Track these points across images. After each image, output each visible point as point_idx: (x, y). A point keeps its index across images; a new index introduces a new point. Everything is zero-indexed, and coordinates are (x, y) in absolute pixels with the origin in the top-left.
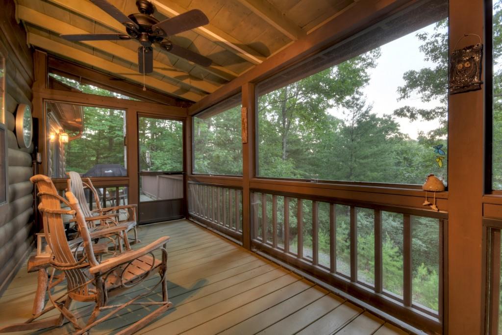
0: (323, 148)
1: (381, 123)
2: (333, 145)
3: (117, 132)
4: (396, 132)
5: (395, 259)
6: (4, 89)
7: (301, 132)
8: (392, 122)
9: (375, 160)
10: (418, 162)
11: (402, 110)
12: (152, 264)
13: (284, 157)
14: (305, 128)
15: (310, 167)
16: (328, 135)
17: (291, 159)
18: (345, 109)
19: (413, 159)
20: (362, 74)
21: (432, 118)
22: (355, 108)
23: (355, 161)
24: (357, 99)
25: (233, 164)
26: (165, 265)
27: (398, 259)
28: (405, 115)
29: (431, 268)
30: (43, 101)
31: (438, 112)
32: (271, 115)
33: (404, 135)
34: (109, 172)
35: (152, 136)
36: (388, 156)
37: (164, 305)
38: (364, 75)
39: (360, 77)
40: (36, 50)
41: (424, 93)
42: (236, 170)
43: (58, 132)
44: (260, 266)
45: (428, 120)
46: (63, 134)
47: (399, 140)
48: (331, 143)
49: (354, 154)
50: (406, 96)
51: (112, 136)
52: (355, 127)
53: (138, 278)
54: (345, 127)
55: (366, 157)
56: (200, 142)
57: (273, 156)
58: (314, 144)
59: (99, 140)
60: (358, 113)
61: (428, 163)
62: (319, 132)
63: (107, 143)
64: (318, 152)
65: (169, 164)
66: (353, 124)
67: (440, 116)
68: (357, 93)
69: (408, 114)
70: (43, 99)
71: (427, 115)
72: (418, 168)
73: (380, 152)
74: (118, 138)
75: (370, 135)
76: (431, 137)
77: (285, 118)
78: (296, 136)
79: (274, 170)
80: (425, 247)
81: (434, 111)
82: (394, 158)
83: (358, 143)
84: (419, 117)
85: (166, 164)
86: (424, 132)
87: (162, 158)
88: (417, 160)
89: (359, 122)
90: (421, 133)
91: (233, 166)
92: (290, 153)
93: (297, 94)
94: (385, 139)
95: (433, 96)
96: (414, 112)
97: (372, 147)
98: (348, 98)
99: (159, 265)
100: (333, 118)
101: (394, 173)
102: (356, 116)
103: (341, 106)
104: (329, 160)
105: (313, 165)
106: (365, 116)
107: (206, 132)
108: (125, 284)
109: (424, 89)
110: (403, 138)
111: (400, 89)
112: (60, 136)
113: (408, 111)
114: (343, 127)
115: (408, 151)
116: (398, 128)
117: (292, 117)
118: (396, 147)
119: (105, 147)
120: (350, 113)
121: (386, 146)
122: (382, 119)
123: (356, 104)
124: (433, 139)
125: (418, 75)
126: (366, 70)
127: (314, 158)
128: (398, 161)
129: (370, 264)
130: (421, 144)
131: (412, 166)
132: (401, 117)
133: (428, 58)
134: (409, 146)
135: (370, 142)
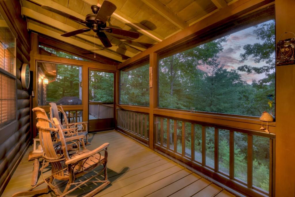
0: (195, 88)
1: (230, 75)
2: (201, 87)
3: (75, 78)
4: (239, 80)
5: (238, 156)
6: (15, 55)
7: (182, 79)
8: (237, 74)
9: (226, 96)
10: (252, 98)
11: (243, 67)
12: (99, 159)
13: (171, 93)
14: (184, 77)
15: (187, 99)
16: (197, 81)
17: (175, 95)
18: (208, 66)
19: (249, 96)
20: (219, 46)
21: (261, 72)
22: (214, 66)
23: (214, 96)
24: (216, 60)
25: (142, 97)
26: (106, 159)
27: (240, 156)
28: (244, 70)
29: (260, 161)
30: (36, 61)
31: (265, 69)
32: (164, 68)
33: (244, 82)
34: (70, 101)
35: (95, 80)
36: (234, 94)
37: (105, 182)
38: (220, 46)
39: (217, 47)
40: (32, 32)
41: (256, 57)
42: (143, 101)
43: (42, 78)
44: (160, 160)
45: (259, 74)
46: (46, 79)
47: (241, 84)
48: (200, 86)
49: (213, 93)
50: (245, 59)
51: (73, 80)
52: (214, 77)
53: (92, 167)
54: (208, 76)
55: (221, 95)
56: (123, 84)
57: (165, 93)
58: (189, 86)
59: (64, 82)
60: (216, 68)
61: (258, 99)
62: (193, 79)
63: (69, 84)
64: (191, 91)
65: (105, 97)
66: (213, 75)
67: (266, 72)
68: (216, 56)
69: (246, 70)
70: (36, 60)
71: (258, 71)
72: (252, 101)
73: (229, 92)
74: (76, 81)
75: (223, 81)
76: (260, 83)
77: (172, 71)
78: (179, 81)
79: (166, 101)
80: (256, 149)
81: (262, 68)
82: (237, 95)
83: (216, 86)
84: (253, 71)
85: (103, 97)
86: (256, 81)
87: (101, 94)
88: (252, 97)
89: (216, 74)
90: (254, 81)
91: (142, 98)
92: (175, 92)
93: (180, 57)
94: (232, 84)
95: (261, 60)
96: (250, 69)
97: (224, 88)
98: (210, 59)
99: (103, 159)
100: (201, 71)
101: (238, 104)
102: (215, 70)
103: (206, 64)
104: (198, 96)
105: (188, 99)
106: (220, 70)
107: (126, 79)
108: (84, 170)
109: (256, 56)
110: (243, 84)
111: (241, 55)
112: (44, 81)
113: (246, 68)
114: (206, 77)
115: (246, 91)
116: (240, 77)
117: (176, 70)
118: (239, 89)
119: (68, 86)
120: (211, 69)
121: (233, 88)
122: (230, 72)
123: (214, 63)
124: (261, 85)
125: (253, 47)
126: (221, 44)
127: (189, 94)
128: (240, 97)
129: (223, 158)
130: (254, 87)
131: (248, 101)
132: (242, 71)
133: (259, 38)
134: (247, 89)
135: (223, 85)
